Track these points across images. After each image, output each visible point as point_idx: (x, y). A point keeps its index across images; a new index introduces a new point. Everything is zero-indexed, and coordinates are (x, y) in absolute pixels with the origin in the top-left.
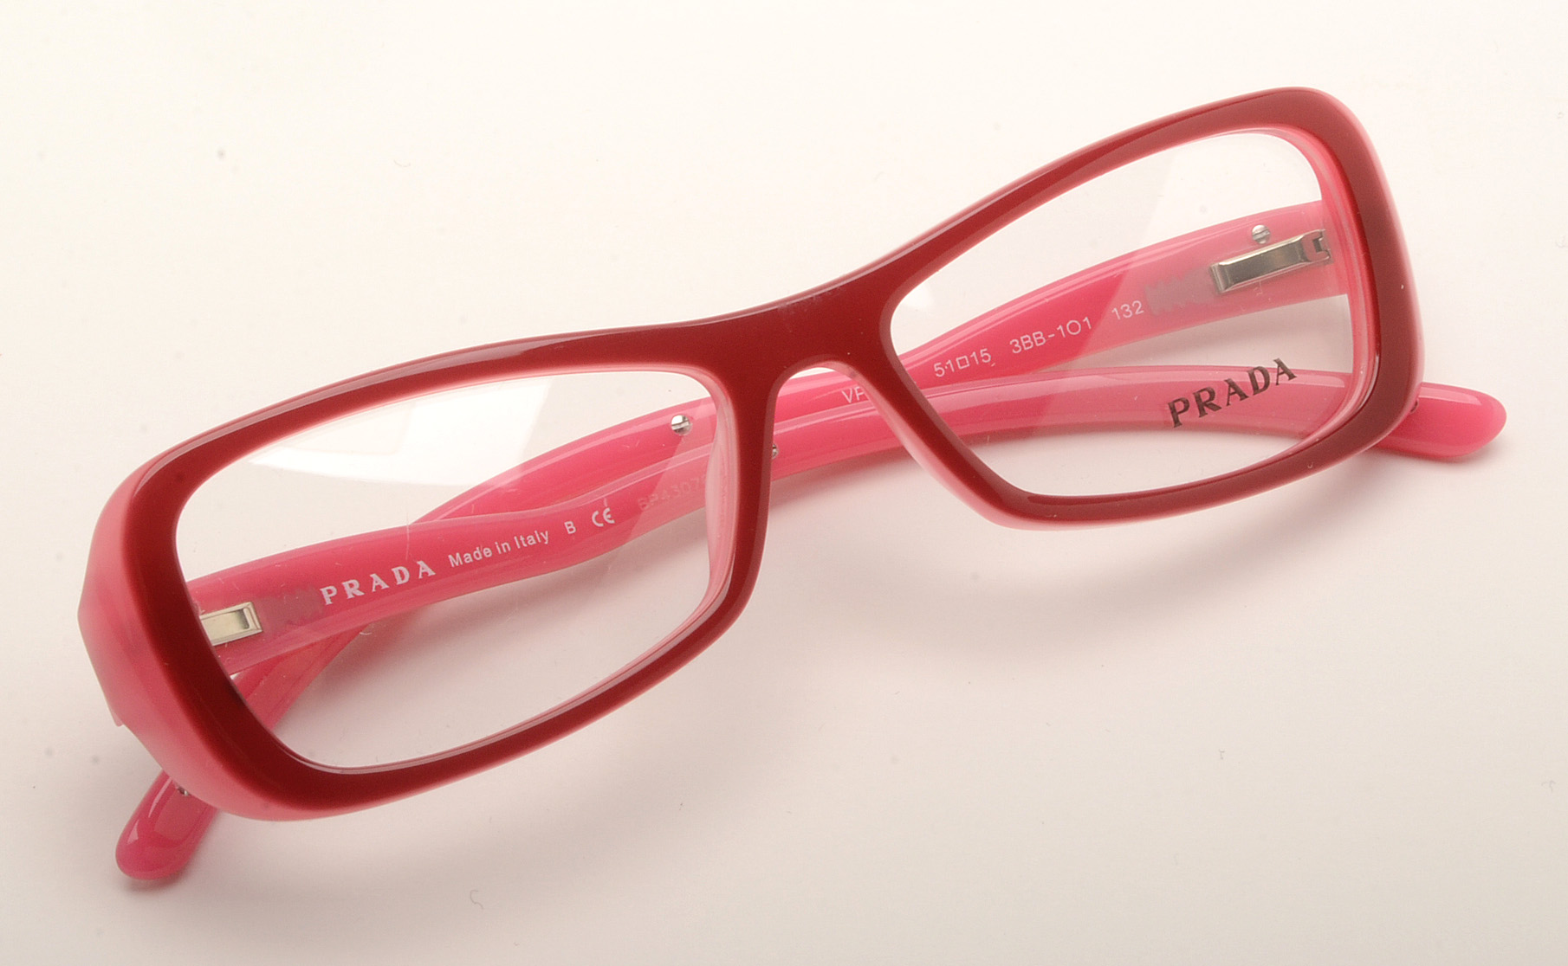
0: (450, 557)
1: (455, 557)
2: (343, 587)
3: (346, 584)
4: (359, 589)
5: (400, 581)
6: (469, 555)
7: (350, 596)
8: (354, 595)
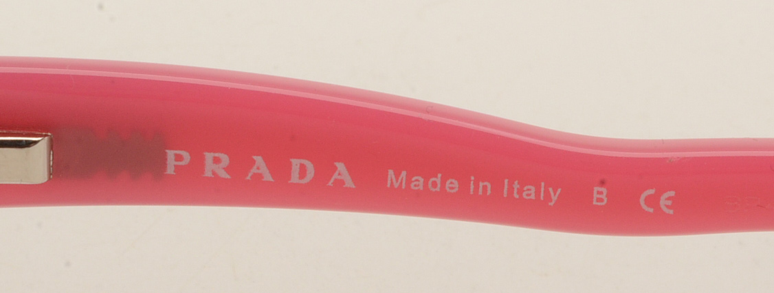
1: (397, 177)
2: (201, 158)
3: (209, 155)
4: (225, 169)
6: (422, 180)
7: (208, 174)
8: (214, 173)
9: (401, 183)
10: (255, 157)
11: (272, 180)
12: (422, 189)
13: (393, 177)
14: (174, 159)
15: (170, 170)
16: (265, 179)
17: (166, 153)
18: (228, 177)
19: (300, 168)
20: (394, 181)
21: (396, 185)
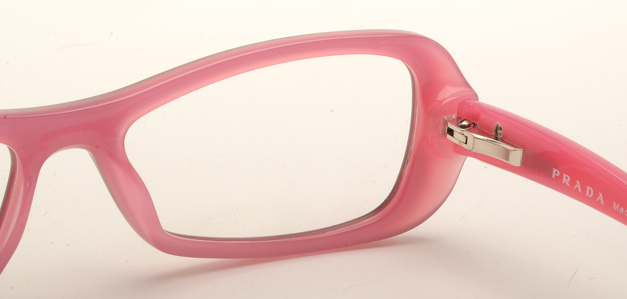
0: (615, 203)
1: (616, 205)
2: (563, 176)
3: (565, 175)
4: (569, 182)
5: (587, 194)
6: (623, 210)
7: (564, 182)
8: (565, 183)
9: (617, 208)
10: (577, 181)
11: (581, 192)
12: (623, 213)
13: (615, 205)
14: (555, 172)
15: (553, 177)
16: (579, 191)
17: (553, 169)
18: (569, 186)
19: (589, 191)
20: (615, 207)
21: (616, 209)
